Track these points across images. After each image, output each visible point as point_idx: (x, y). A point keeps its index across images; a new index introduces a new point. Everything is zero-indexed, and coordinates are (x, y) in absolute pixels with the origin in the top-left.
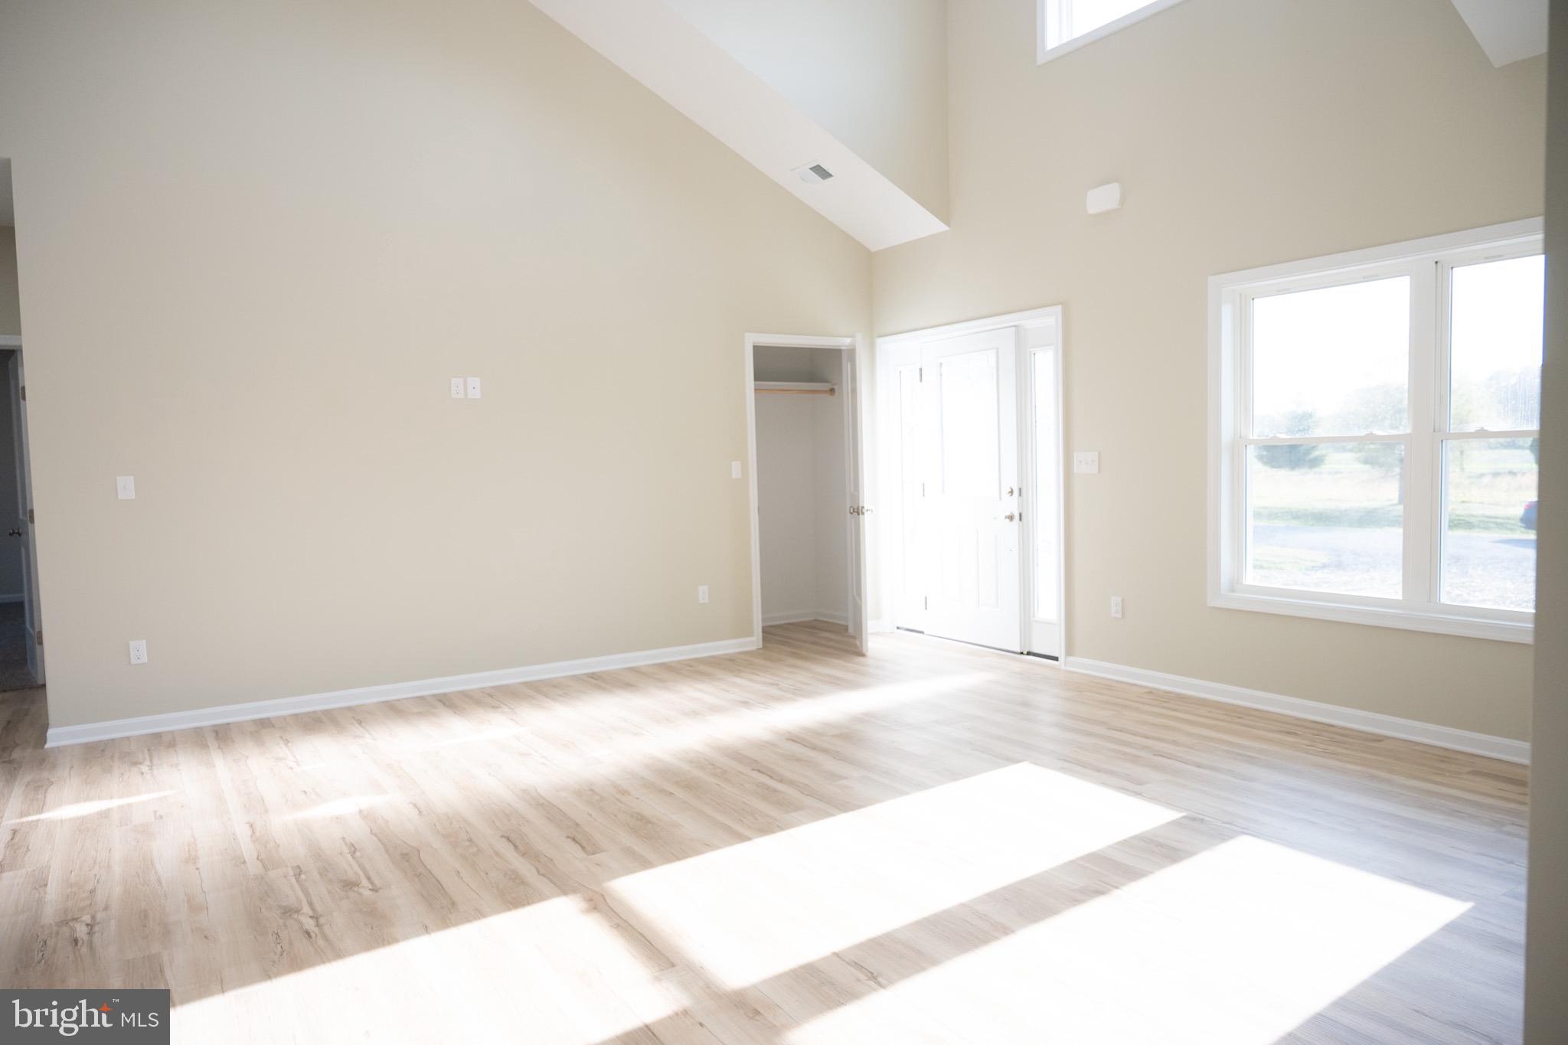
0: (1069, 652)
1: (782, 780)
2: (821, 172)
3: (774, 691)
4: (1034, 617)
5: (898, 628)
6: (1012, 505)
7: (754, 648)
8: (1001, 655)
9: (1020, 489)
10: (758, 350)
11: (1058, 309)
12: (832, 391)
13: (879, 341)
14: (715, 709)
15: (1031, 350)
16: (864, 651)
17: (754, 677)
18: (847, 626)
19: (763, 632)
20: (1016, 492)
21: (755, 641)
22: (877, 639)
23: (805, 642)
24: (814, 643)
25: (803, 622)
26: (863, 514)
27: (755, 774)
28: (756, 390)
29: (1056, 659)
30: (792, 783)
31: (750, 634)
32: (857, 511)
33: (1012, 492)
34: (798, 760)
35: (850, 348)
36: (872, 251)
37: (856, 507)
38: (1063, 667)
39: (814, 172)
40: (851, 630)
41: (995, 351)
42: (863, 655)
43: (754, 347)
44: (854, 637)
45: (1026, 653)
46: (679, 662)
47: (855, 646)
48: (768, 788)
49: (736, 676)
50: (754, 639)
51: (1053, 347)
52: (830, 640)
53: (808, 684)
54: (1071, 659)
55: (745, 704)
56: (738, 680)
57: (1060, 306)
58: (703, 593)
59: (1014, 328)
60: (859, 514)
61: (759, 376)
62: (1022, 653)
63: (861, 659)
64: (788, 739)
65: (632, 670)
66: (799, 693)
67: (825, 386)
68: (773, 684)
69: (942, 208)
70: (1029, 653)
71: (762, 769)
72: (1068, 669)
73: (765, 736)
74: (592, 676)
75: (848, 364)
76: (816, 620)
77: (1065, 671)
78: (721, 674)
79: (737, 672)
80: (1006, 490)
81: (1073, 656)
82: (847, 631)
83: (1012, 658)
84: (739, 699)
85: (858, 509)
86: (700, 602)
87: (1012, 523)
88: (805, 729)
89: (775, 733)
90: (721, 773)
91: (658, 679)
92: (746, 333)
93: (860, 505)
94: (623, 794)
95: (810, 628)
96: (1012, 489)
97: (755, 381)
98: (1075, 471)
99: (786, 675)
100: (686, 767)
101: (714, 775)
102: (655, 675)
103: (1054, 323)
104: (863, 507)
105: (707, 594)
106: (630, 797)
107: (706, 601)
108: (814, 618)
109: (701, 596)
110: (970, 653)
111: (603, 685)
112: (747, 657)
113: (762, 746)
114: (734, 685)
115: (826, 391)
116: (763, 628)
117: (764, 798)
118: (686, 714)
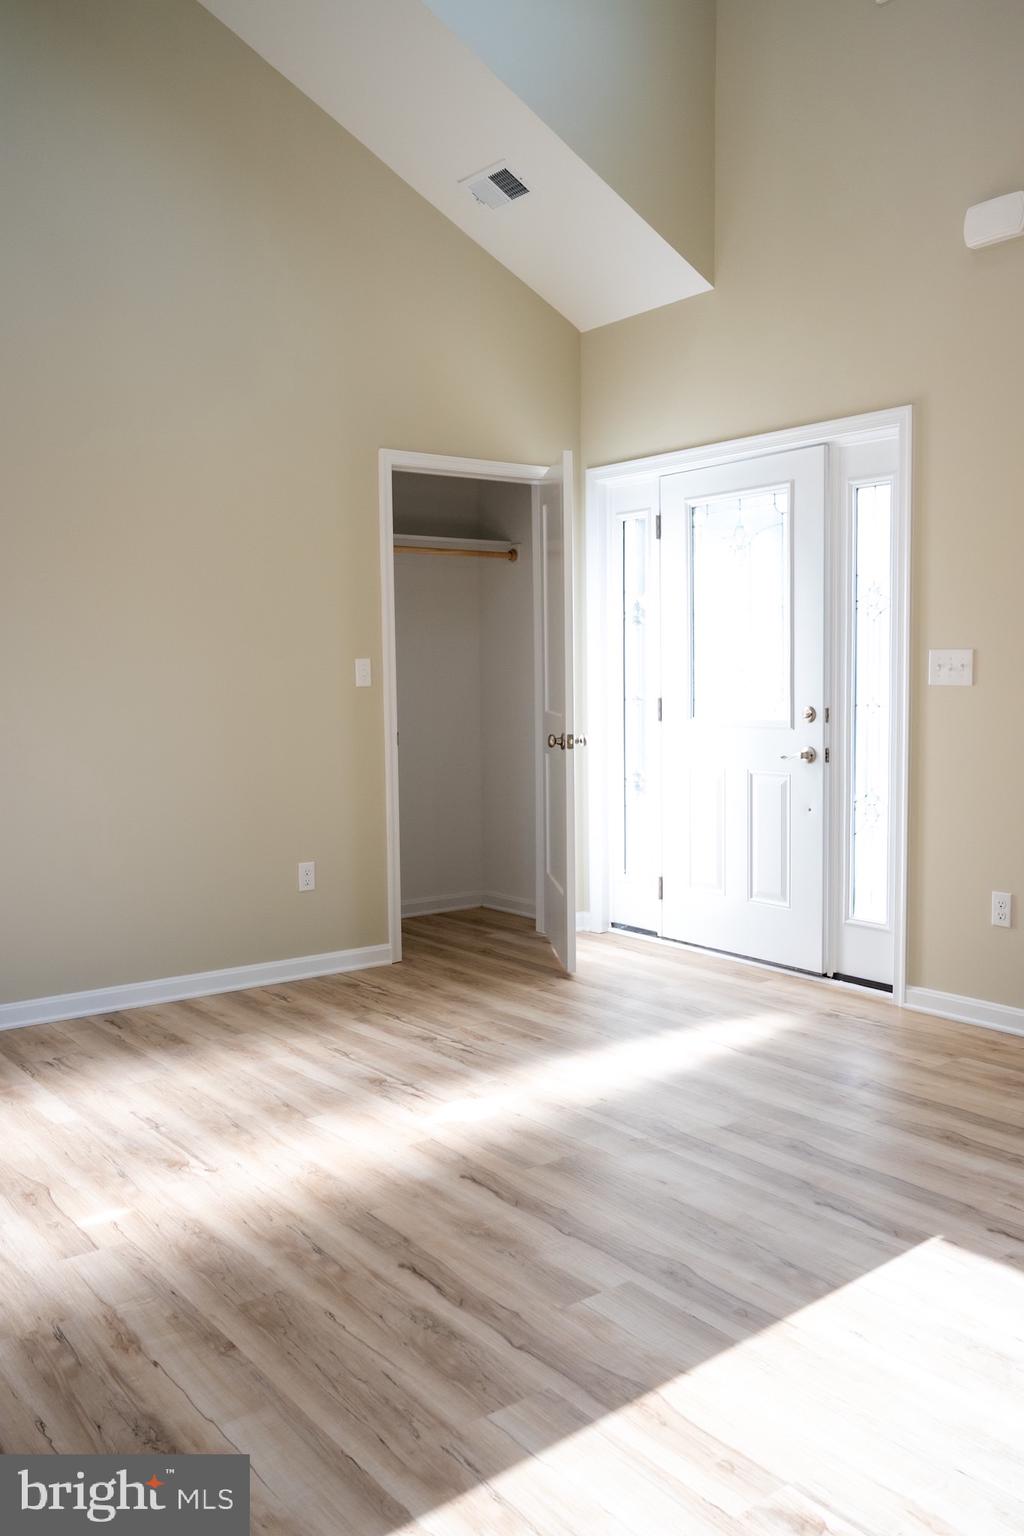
0: (912, 978)
1: (463, 1300)
2: (509, 184)
3: (426, 1054)
4: (847, 918)
5: (613, 925)
6: (812, 736)
7: (388, 962)
8: (786, 975)
9: (827, 710)
10: (399, 477)
11: (906, 412)
12: (513, 553)
13: (590, 474)
14: (327, 1100)
15: (851, 483)
16: (569, 970)
17: (392, 1023)
18: (534, 920)
19: (404, 930)
20: (820, 714)
21: (388, 951)
22: (588, 955)
23: (471, 949)
24: (485, 952)
25: (462, 911)
26: (571, 747)
27: (407, 1281)
28: (395, 546)
29: (888, 988)
30: (483, 1308)
31: (382, 938)
32: (562, 743)
33: (812, 716)
34: (489, 1235)
35: (546, 483)
36: (583, 329)
37: (558, 736)
38: (900, 1003)
39: (497, 183)
40: (540, 928)
41: (788, 485)
42: (566, 976)
43: (394, 473)
44: (546, 941)
45: (831, 975)
46: (264, 989)
47: (552, 958)
48: (434, 1324)
49: (362, 1020)
50: (388, 946)
51: (891, 477)
52: (509, 945)
53: (483, 1038)
54: (916, 990)
55: (379, 1084)
56: (363, 1029)
57: (910, 407)
58: (306, 875)
59: (823, 446)
60: (563, 748)
61: (400, 526)
62: (825, 975)
63: (564, 985)
64: (463, 1177)
65: (185, 1005)
66: (474, 1059)
67: (502, 546)
68: (425, 1039)
69: (702, 251)
70: (836, 976)
71: (421, 1266)
72: (910, 1006)
73: (419, 1167)
74: (115, 1019)
75: (544, 508)
76: (482, 907)
77: (904, 1009)
78: (333, 1015)
79: (362, 1012)
80: (802, 710)
81: (921, 986)
82: (534, 928)
83: (807, 983)
84: (367, 1071)
85: (562, 738)
86: (301, 890)
87: (810, 765)
88: (493, 1148)
89: (440, 1160)
90: (337, 1279)
91: (227, 1027)
92: (382, 450)
93: (567, 733)
94: (126, 1350)
95: (475, 922)
96: (812, 709)
97: (394, 533)
98: (929, 683)
99: (443, 1018)
100: (265, 1258)
101: (323, 1283)
102: (221, 1018)
103: (897, 437)
104: (571, 737)
105: (312, 876)
106: (140, 1360)
107: (312, 887)
108: (478, 905)
109: (302, 879)
110: (740, 973)
111: (130, 1040)
112: (378, 981)
113: (416, 1196)
114: (361, 1040)
115: (500, 554)
116: (402, 919)
117: (431, 1360)
118: (271, 1110)
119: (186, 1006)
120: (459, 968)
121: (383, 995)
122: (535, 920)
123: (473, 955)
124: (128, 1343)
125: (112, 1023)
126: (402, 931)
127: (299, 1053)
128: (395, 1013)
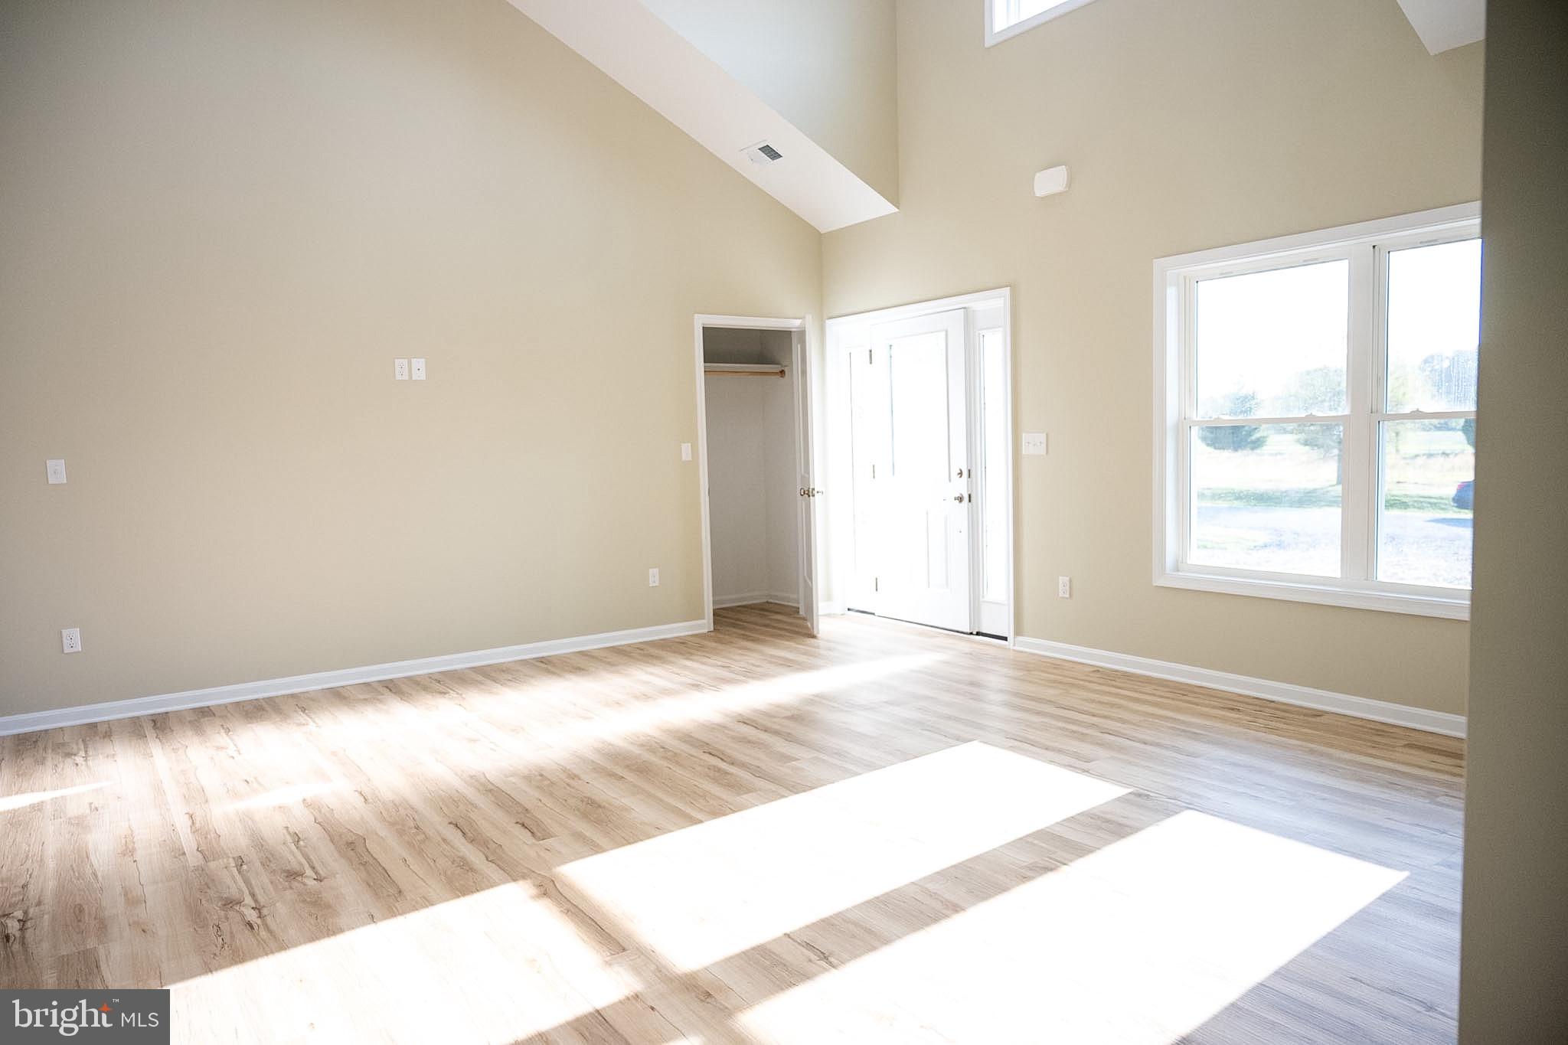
0: (1018, 631)
1: (733, 763)
2: (771, 153)
3: (725, 673)
4: (983, 597)
5: (849, 610)
6: (961, 486)
7: (705, 631)
8: (948, 635)
9: (969, 471)
10: (707, 330)
11: (1006, 291)
12: (782, 372)
13: (829, 322)
14: (666, 692)
15: (980, 332)
16: (815, 633)
17: (705, 660)
20: (965, 473)
21: (706, 624)
22: (828, 621)
23: (756, 624)
24: (765, 625)
25: (755, 604)
26: (813, 496)
27: (706, 757)
28: (705, 371)
29: (1005, 639)
30: (743, 766)
31: (700, 616)
32: (808, 493)
33: (961, 474)
34: (750, 742)
35: (799, 329)
36: (823, 231)
37: (806, 489)
38: (1011, 647)
39: (763, 152)
40: (802, 612)
41: (944, 333)
42: (814, 637)
43: (704, 328)
44: (804, 619)
45: (975, 633)
46: (629, 645)
47: (807, 628)
48: (719, 770)
49: (687, 659)
50: (704, 621)
51: (1001, 330)
52: (779, 621)
53: (758, 666)
54: (1020, 638)
55: (696, 686)
56: (688, 663)
57: (1008, 289)
58: (654, 577)
59: (962, 310)
60: (809, 496)
61: (708, 358)
62: (971, 634)
63: (812, 640)
64: (739, 722)
66: (750, 675)
67: (776, 368)
68: (724, 667)
69: (891, 190)
70: (978, 634)
71: (714, 752)
72: (1017, 648)
73: (717, 718)
74: (542, 660)
75: (799, 346)
76: (767, 602)
77: (1014, 650)
78: (671, 657)
79: (688, 655)
80: (955, 471)
81: (1022, 635)
82: (798, 612)
83: (961, 639)
84: (690, 681)
85: (808, 491)
86: (651, 585)
87: (961, 504)
88: (756, 711)
89: (727, 715)
90: (672, 756)
91: (609, 663)
92: (696, 315)
93: (811, 487)
94: (573, 779)
95: (763, 610)
96: (961, 470)
97: (705, 362)
98: (1023, 453)
99: (737, 657)
100: (637, 751)
101: (665, 758)
102: (605, 659)
103: (1002, 305)
104: (813, 489)
105: (657, 577)
106: (580, 782)
107: (657, 584)
108: (765, 600)
109: (651, 579)
110: (921, 634)
111: (553, 669)
112: (698, 640)
113: (713, 728)
114: (685, 667)
115: (776, 373)
116: (714, 610)
117: (715, 781)
118: (637, 698)
119: (583, 654)
120: (747, 633)
121: (700, 648)
122: (799, 608)
123: (758, 627)
124: (574, 777)
125: (542, 662)
126: (714, 615)
127: (652, 674)
128: (708, 655)
